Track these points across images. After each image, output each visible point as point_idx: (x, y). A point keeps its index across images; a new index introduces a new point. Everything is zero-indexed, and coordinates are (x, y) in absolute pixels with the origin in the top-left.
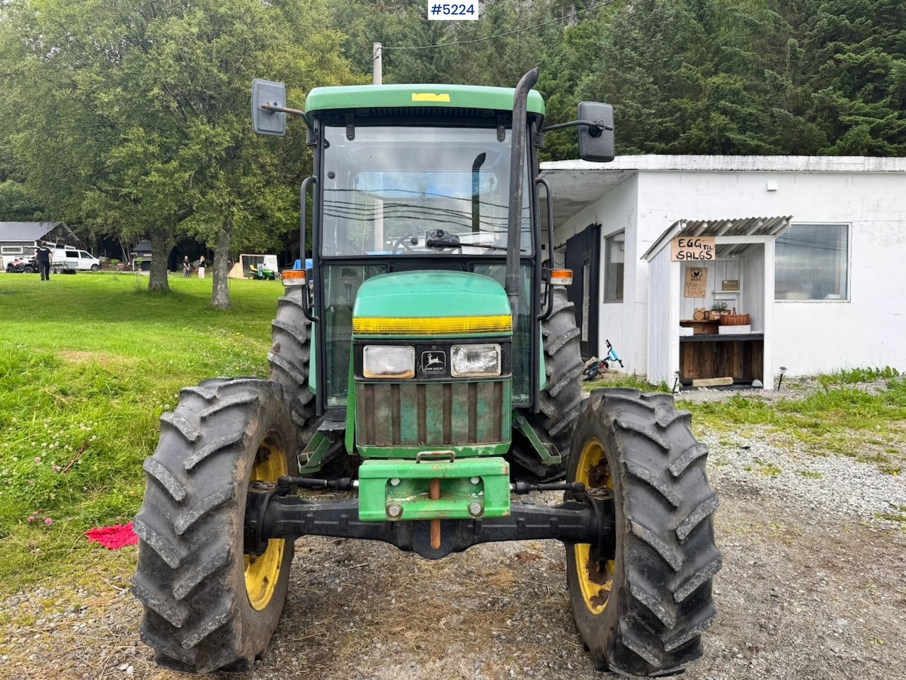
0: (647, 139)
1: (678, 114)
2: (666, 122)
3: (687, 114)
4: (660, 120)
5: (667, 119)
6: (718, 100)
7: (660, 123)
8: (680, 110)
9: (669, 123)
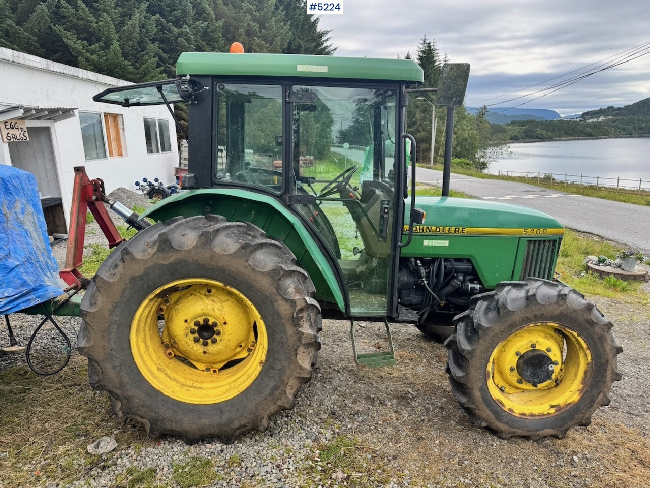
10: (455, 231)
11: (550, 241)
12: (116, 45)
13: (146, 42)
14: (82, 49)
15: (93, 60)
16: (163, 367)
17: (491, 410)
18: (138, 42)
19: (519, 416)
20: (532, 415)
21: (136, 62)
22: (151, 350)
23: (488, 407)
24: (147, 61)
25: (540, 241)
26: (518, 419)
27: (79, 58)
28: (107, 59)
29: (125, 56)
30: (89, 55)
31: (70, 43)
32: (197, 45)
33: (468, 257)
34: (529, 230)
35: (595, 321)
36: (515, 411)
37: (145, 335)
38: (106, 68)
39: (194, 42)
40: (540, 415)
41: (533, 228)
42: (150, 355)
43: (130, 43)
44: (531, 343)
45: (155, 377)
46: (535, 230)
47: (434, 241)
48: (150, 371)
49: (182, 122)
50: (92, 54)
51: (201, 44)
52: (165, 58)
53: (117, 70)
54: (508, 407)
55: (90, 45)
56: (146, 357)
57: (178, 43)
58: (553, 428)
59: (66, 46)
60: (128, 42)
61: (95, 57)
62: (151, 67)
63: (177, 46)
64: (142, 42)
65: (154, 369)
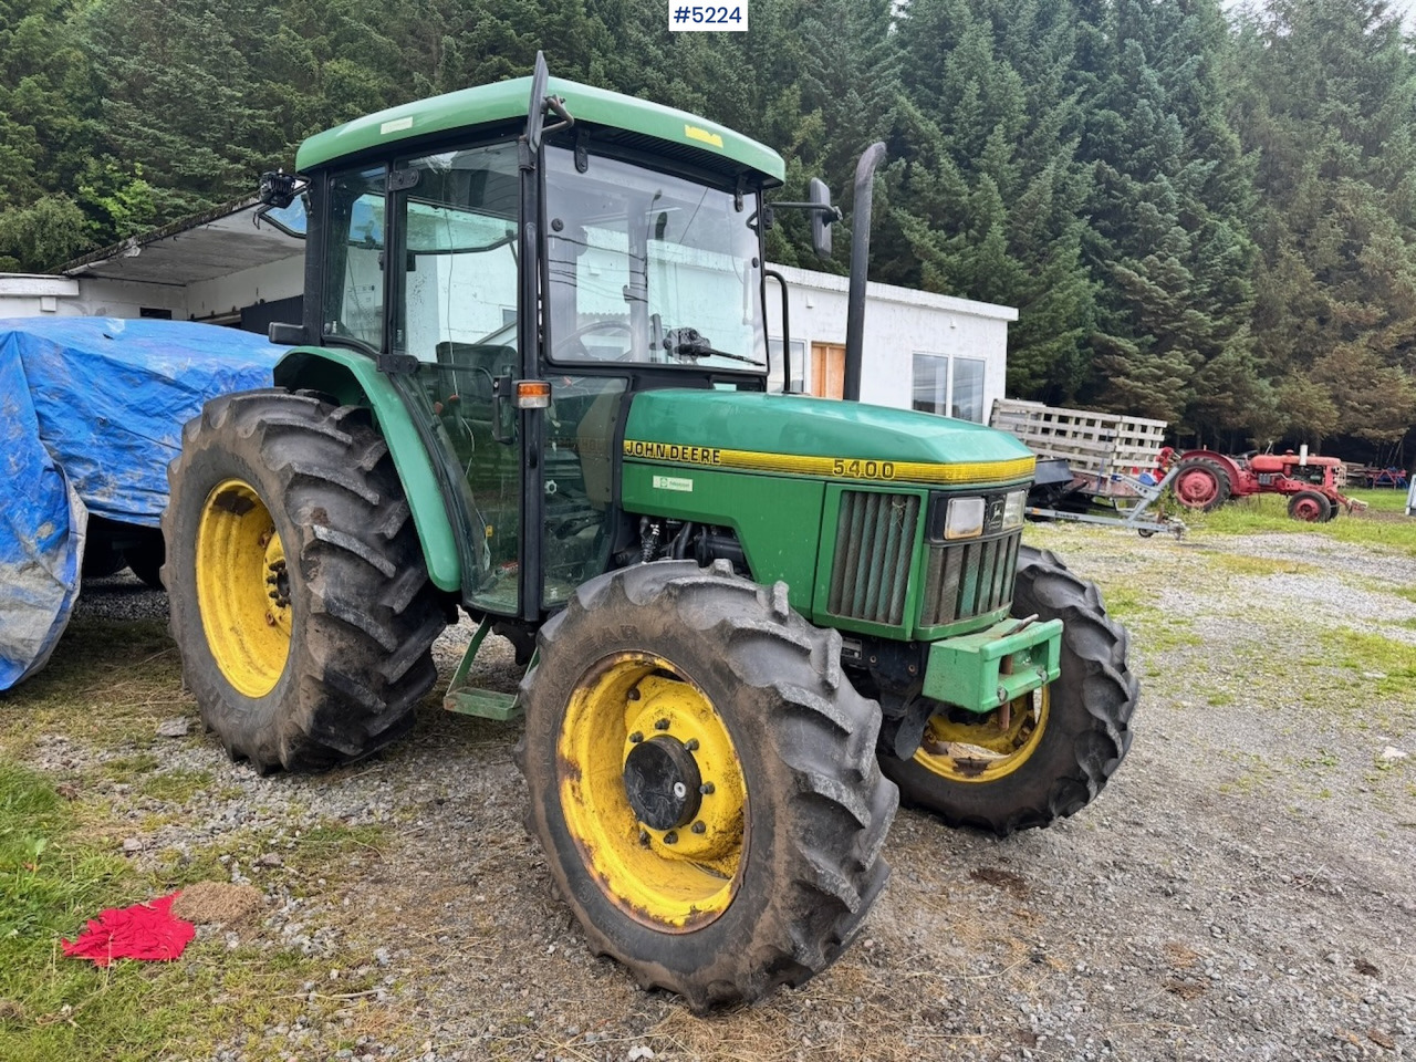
0: (230, 137)
1: (279, 109)
2: (259, 117)
3: (295, 113)
4: (251, 112)
5: (261, 112)
6: (343, 100)
7: (252, 117)
8: (281, 102)
9: (264, 119)
10: (703, 457)
11: (905, 497)
12: (997, 231)
13: (1064, 219)
14: (934, 246)
15: (951, 266)
16: (242, 627)
17: (561, 859)
18: (1048, 222)
19: (616, 901)
20: (642, 913)
21: (1039, 261)
22: (233, 597)
23: (559, 851)
24: (1058, 256)
25: (878, 495)
26: (612, 909)
27: (926, 264)
28: (977, 262)
29: (1016, 249)
30: (943, 255)
31: (915, 237)
32: (1185, 212)
33: (727, 524)
34: (848, 462)
35: (738, 674)
36: (612, 885)
37: (226, 572)
38: (971, 278)
39: (1176, 206)
40: (659, 921)
41: (857, 457)
42: (228, 605)
43: (1031, 225)
44: (661, 717)
45: (221, 638)
46: (863, 463)
47: (670, 479)
48: (218, 627)
49: (1122, 379)
50: (948, 255)
51: (1194, 210)
52: (1105, 248)
53: (994, 279)
54: (599, 868)
55: (950, 237)
56: (220, 605)
57: (1138, 213)
58: (671, 968)
59: (909, 244)
60: (1025, 224)
61: (954, 259)
62: (1065, 268)
63: (1136, 220)
64: (1057, 220)
65: (226, 625)
